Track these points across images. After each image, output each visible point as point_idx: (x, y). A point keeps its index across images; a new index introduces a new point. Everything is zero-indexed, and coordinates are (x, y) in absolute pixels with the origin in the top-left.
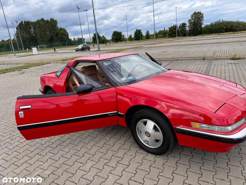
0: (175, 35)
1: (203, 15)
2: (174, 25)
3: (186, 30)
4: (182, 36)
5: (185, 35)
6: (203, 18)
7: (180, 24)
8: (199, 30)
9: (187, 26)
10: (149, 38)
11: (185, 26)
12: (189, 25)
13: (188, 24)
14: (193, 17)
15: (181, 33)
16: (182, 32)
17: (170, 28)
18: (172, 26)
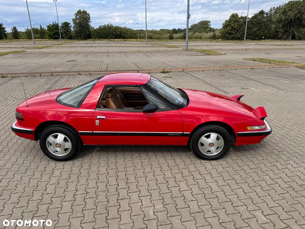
0: (57, 36)
1: (89, 16)
2: (54, 23)
3: (70, 31)
4: (68, 38)
5: (70, 38)
6: (90, 20)
7: (62, 23)
8: (88, 33)
9: (71, 26)
10: (19, 37)
11: (69, 27)
12: (74, 25)
13: (72, 24)
14: (78, 16)
15: (66, 35)
16: (67, 33)
17: (49, 27)
18: (52, 24)
